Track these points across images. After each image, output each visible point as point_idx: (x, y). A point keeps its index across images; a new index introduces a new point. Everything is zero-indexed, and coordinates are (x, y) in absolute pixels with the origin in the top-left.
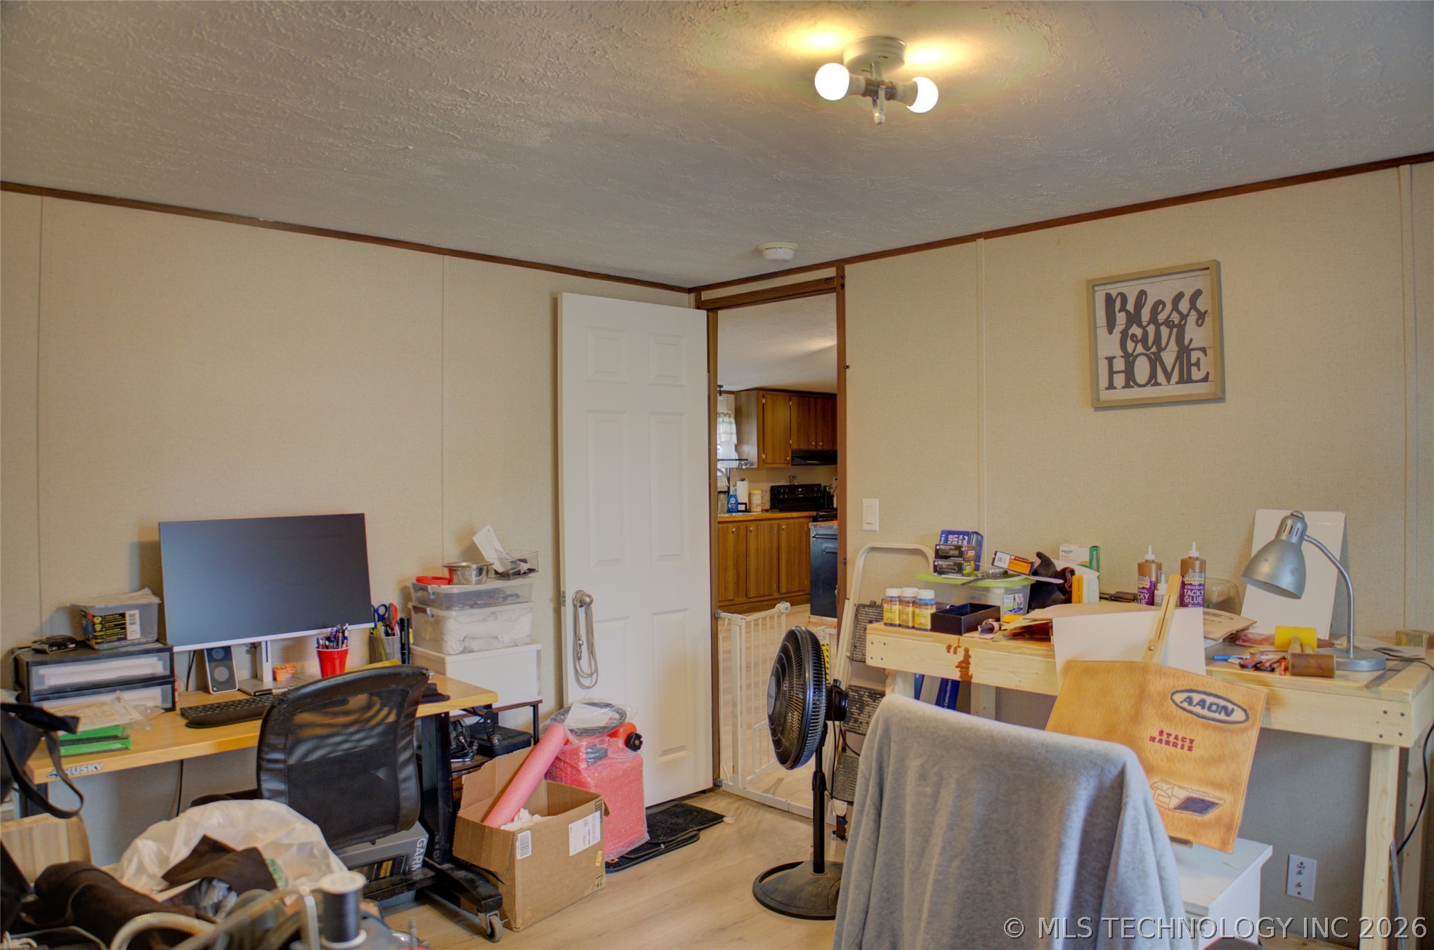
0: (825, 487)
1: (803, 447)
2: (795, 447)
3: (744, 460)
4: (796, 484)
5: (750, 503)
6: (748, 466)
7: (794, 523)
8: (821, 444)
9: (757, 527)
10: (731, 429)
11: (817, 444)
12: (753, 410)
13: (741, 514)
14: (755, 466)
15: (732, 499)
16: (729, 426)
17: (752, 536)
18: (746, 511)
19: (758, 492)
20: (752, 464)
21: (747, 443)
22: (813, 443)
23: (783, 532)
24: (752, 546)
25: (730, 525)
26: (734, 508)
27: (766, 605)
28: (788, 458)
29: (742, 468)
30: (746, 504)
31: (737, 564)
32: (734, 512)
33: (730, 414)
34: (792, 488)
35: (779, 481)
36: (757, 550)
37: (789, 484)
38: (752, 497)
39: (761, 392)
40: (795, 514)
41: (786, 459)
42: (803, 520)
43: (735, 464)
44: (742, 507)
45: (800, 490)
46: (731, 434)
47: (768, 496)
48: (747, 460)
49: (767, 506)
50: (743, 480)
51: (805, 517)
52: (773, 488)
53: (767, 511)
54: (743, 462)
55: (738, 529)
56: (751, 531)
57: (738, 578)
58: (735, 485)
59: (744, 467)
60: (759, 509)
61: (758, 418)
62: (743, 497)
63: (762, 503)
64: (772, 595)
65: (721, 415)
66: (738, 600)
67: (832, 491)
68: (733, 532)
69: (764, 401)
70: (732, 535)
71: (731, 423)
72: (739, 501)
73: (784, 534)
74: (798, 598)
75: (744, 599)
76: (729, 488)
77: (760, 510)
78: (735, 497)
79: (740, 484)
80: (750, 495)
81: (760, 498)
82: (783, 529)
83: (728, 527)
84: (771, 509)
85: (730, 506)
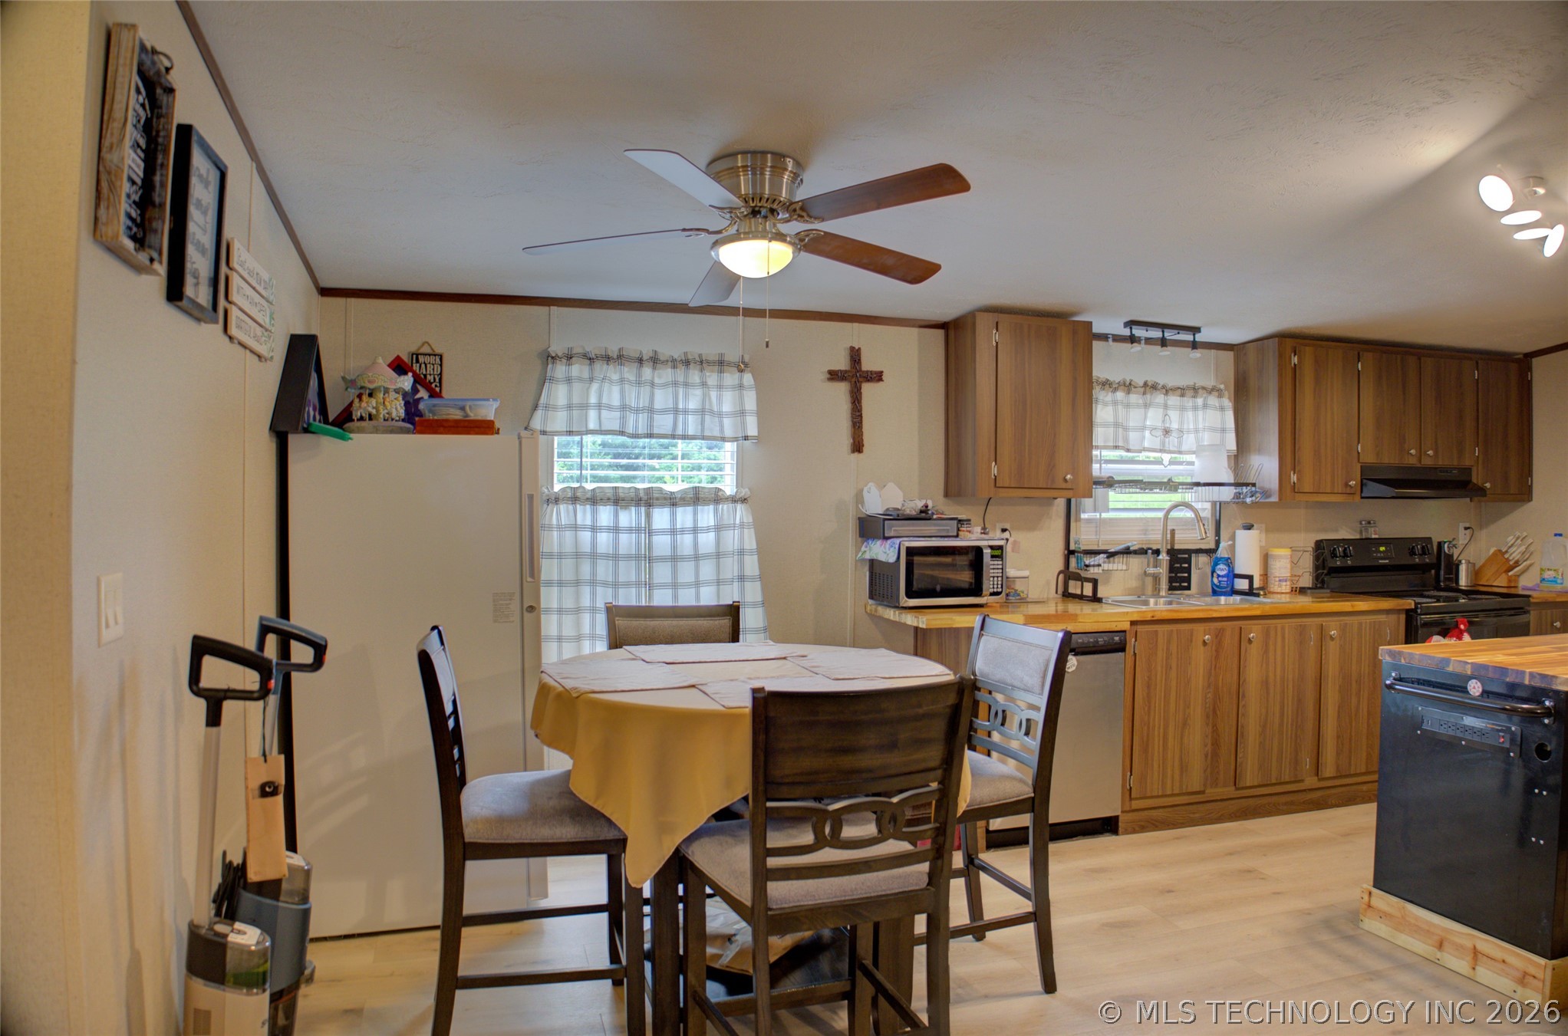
0: (1440, 545)
1: (1390, 458)
2: (1369, 458)
3: (1247, 485)
4: (1373, 536)
5: (1265, 575)
6: (1258, 498)
7: (1360, 624)
8: (1430, 452)
9: (1267, 634)
10: (1223, 422)
11: (1421, 453)
12: (1272, 384)
13: (1238, 598)
14: (1274, 499)
15: (1221, 566)
16: (1218, 413)
17: (1253, 653)
18: (1251, 592)
19: (1285, 552)
20: (1266, 493)
21: (1260, 451)
22: (1413, 452)
23: (1332, 643)
24: (1253, 674)
25: (1199, 628)
26: (1224, 584)
27: (1286, 804)
28: (1352, 483)
29: (1244, 503)
30: (1250, 578)
31: (1214, 712)
32: (1225, 594)
33: (1219, 390)
34: (1365, 544)
35: (1336, 530)
36: (1265, 683)
37: (1358, 537)
38: (1271, 562)
39: (1289, 343)
40: (1362, 605)
41: (1347, 485)
42: (1382, 618)
43: (1227, 494)
44: (1242, 584)
45: (1382, 549)
46: (1223, 430)
47: (1307, 562)
48: (1254, 485)
49: (1307, 581)
50: (1249, 527)
51: (1388, 612)
52: (1319, 545)
53: (1302, 591)
54: (1245, 490)
55: (1219, 635)
56: (1250, 641)
57: (1216, 744)
58: (1233, 538)
59: (1248, 500)
60: (1286, 587)
61: (1281, 396)
62: (1247, 561)
63: (1292, 576)
64: (1302, 781)
65: (1200, 391)
66: (1212, 792)
67: (1456, 553)
68: (1205, 643)
69: (1295, 360)
70: (1202, 648)
71: (1222, 409)
72: (1237, 571)
73: (1333, 649)
74: (1365, 788)
75: (1230, 791)
76: (1218, 543)
77: (1288, 590)
78: (1229, 562)
79: (1242, 535)
80: (1266, 559)
81: (1289, 566)
82: (1332, 638)
83: (1192, 632)
84: (1315, 588)
85: (1216, 581)
